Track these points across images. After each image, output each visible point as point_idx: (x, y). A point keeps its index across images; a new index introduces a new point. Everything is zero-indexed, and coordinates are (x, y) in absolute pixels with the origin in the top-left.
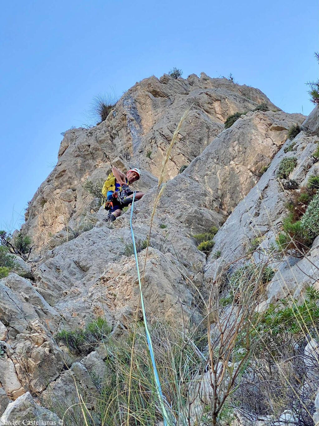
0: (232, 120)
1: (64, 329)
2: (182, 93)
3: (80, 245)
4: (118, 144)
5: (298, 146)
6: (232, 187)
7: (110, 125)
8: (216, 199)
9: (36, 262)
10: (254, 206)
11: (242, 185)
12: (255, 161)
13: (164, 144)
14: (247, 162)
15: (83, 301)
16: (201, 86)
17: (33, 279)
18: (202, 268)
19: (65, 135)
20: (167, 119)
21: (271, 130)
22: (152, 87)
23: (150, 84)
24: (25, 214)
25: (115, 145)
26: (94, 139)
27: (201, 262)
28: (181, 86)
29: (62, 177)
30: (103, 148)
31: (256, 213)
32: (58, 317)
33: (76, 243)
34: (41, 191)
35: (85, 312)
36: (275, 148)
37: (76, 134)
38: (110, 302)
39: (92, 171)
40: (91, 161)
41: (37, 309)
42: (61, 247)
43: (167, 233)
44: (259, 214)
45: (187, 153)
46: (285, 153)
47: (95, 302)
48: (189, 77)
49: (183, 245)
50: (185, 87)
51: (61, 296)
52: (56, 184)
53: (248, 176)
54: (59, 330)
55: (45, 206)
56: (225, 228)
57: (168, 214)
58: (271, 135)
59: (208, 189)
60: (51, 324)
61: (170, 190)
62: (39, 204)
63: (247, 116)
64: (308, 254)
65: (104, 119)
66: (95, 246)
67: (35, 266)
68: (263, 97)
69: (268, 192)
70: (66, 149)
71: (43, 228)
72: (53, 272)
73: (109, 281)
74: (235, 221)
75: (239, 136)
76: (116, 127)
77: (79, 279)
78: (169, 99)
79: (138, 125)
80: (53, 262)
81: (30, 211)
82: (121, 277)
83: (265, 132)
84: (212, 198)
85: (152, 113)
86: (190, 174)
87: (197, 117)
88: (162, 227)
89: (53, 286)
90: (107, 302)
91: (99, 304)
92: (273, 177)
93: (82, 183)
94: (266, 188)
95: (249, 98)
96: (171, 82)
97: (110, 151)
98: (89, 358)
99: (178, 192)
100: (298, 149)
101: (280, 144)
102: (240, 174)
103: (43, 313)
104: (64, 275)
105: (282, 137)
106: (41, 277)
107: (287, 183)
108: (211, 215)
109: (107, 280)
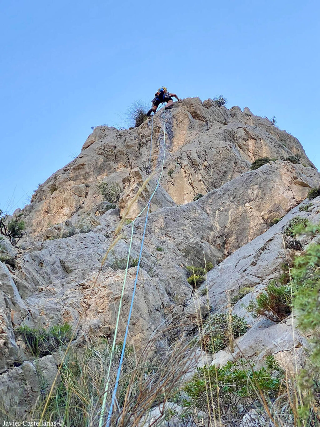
0: (259, 163)
1: (27, 324)
2: (221, 122)
3: (71, 245)
4: (144, 153)
5: (314, 208)
6: (240, 229)
7: (142, 133)
8: (221, 236)
9: (24, 249)
10: (254, 255)
11: (250, 229)
12: (270, 210)
13: (188, 167)
14: (262, 208)
15: (56, 302)
16: (241, 120)
17: (13, 266)
18: (185, 301)
19: (95, 130)
20: (198, 143)
21: (295, 184)
22: (193, 108)
23: (192, 105)
24: (33, 196)
25: (141, 154)
26: (122, 142)
27: (185, 295)
28: (222, 114)
29: (80, 170)
30: (128, 153)
31: (253, 262)
32: (25, 311)
33: (67, 242)
34: (55, 177)
35: (54, 314)
36: (293, 202)
37: (106, 132)
38: (82, 310)
39: (111, 172)
40: (112, 163)
41: (7, 298)
42: (52, 242)
43: (162, 257)
44: (256, 264)
45: (208, 182)
46: (300, 211)
47: (67, 306)
48: (233, 108)
49: (174, 273)
50: (226, 117)
51: (36, 291)
52: (72, 175)
53: (259, 223)
54: (22, 325)
55: (54, 193)
56: (220, 267)
57: (168, 238)
58: (294, 189)
59: (216, 224)
60: (16, 316)
61: (178, 215)
62: (49, 190)
63: (275, 163)
64: (284, 320)
65: (137, 125)
66: (86, 251)
67: (21, 253)
68: (300, 147)
69: (271, 245)
70: (92, 144)
71: (46, 214)
72: (36, 265)
73: (88, 289)
74: (231, 265)
75: (262, 181)
76: (147, 136)
77: (60, 279)
78: (207, 124)
79: (169, 141)
80: (38, 255)
81: (38, 194)
82: (101, 289)
83: (288, 184)
84: (217, 234)
85: (186, 133)
86: (203, 204)
87: (228, 150)
88: (159, 249)
89: (31, 279)
90: (79, 309)
91: (71, 310)
92: (280, 232)
93: (97, 182)
94: (271, 240)
95: (285, 144)
96: (213, 108)
97: (134, 158)
98: (43, 360)
99: (185, 219)
100: (312, 211)
101: (300, 200)
102: (251, 218)
103: (12, 304)
104: (46, 270)
105: (303, 194)
106: (22, 266)
107: (292, 242)
108: (211, 251)
109: (87, 288)
